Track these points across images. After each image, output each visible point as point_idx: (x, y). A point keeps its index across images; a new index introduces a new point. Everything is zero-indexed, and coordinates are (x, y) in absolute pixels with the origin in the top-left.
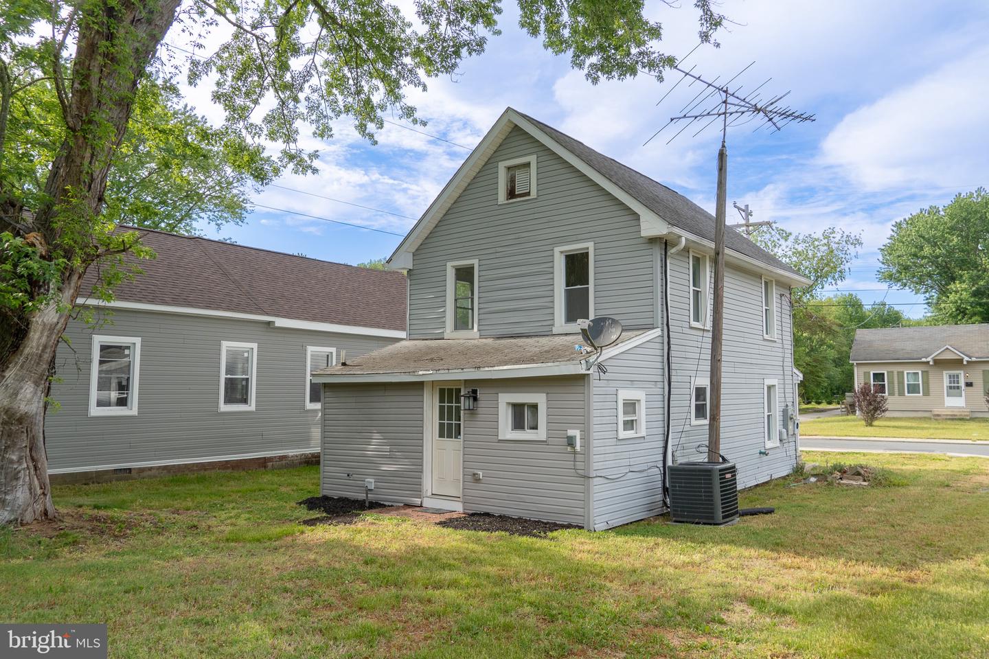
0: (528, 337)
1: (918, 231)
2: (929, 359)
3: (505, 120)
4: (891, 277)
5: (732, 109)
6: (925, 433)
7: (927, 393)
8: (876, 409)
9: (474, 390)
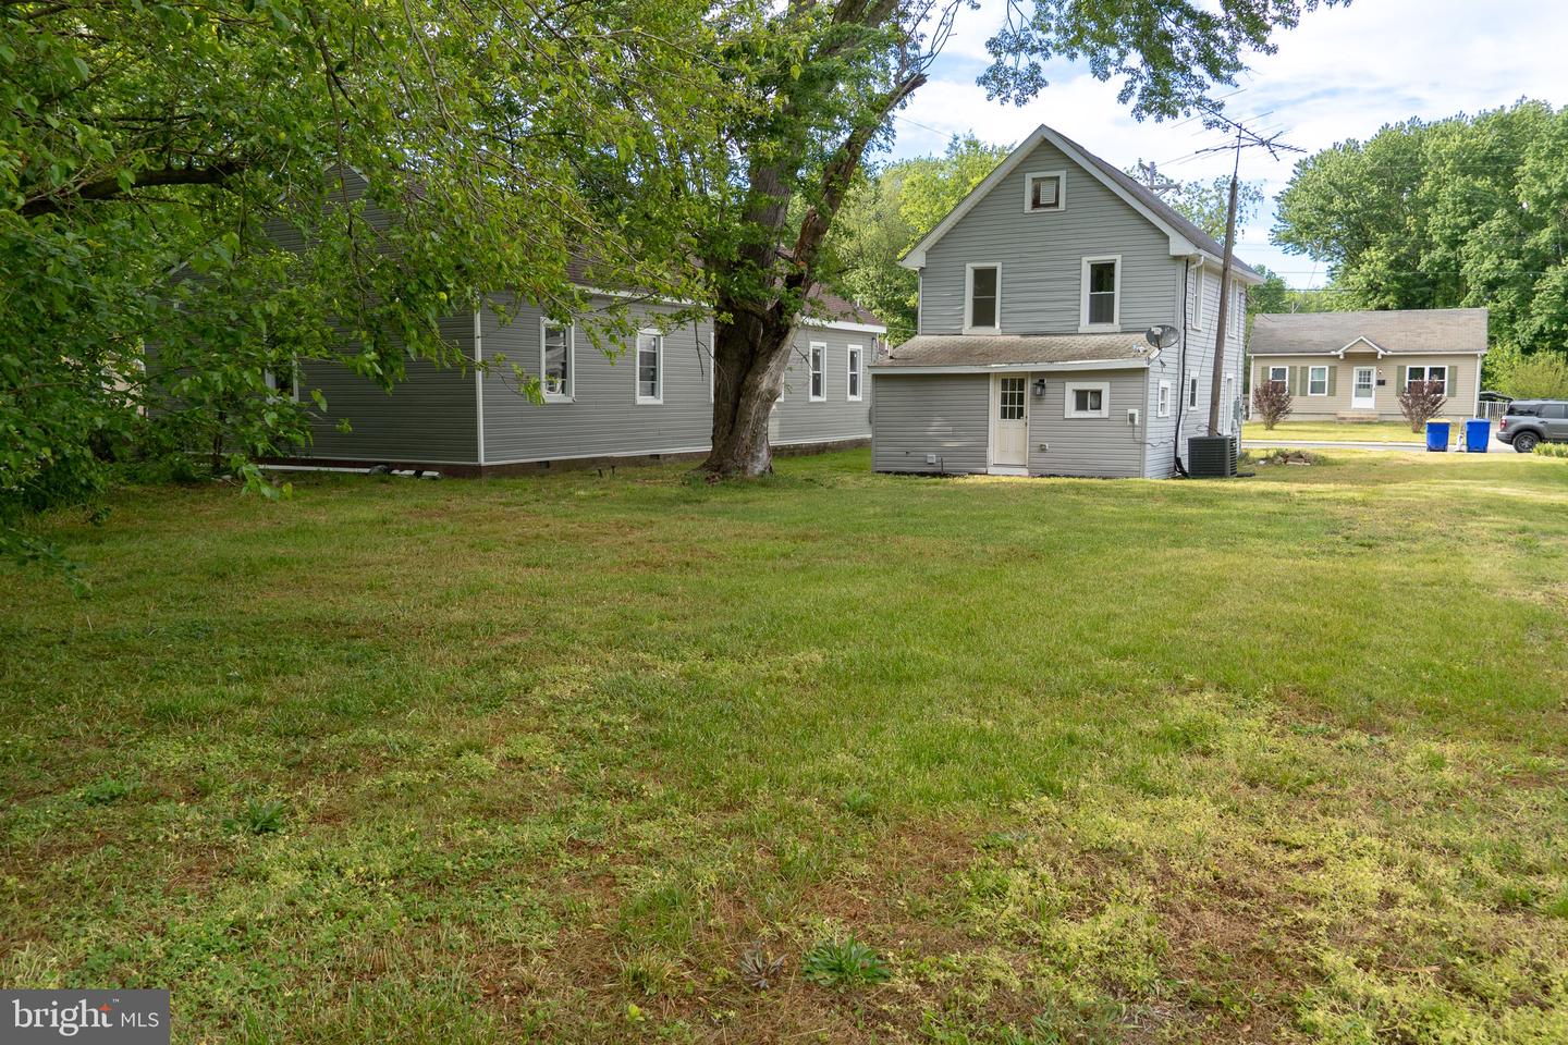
0: (1055, 335)
1: (1328, 176)
2: (1340, 352)
3: (1038, 137)
4: (1289, 239)
5: (1243, 142)
6: (1332, 436)
7: (1332, 393)
8: (1279, 410)
9: (1041, 380)
